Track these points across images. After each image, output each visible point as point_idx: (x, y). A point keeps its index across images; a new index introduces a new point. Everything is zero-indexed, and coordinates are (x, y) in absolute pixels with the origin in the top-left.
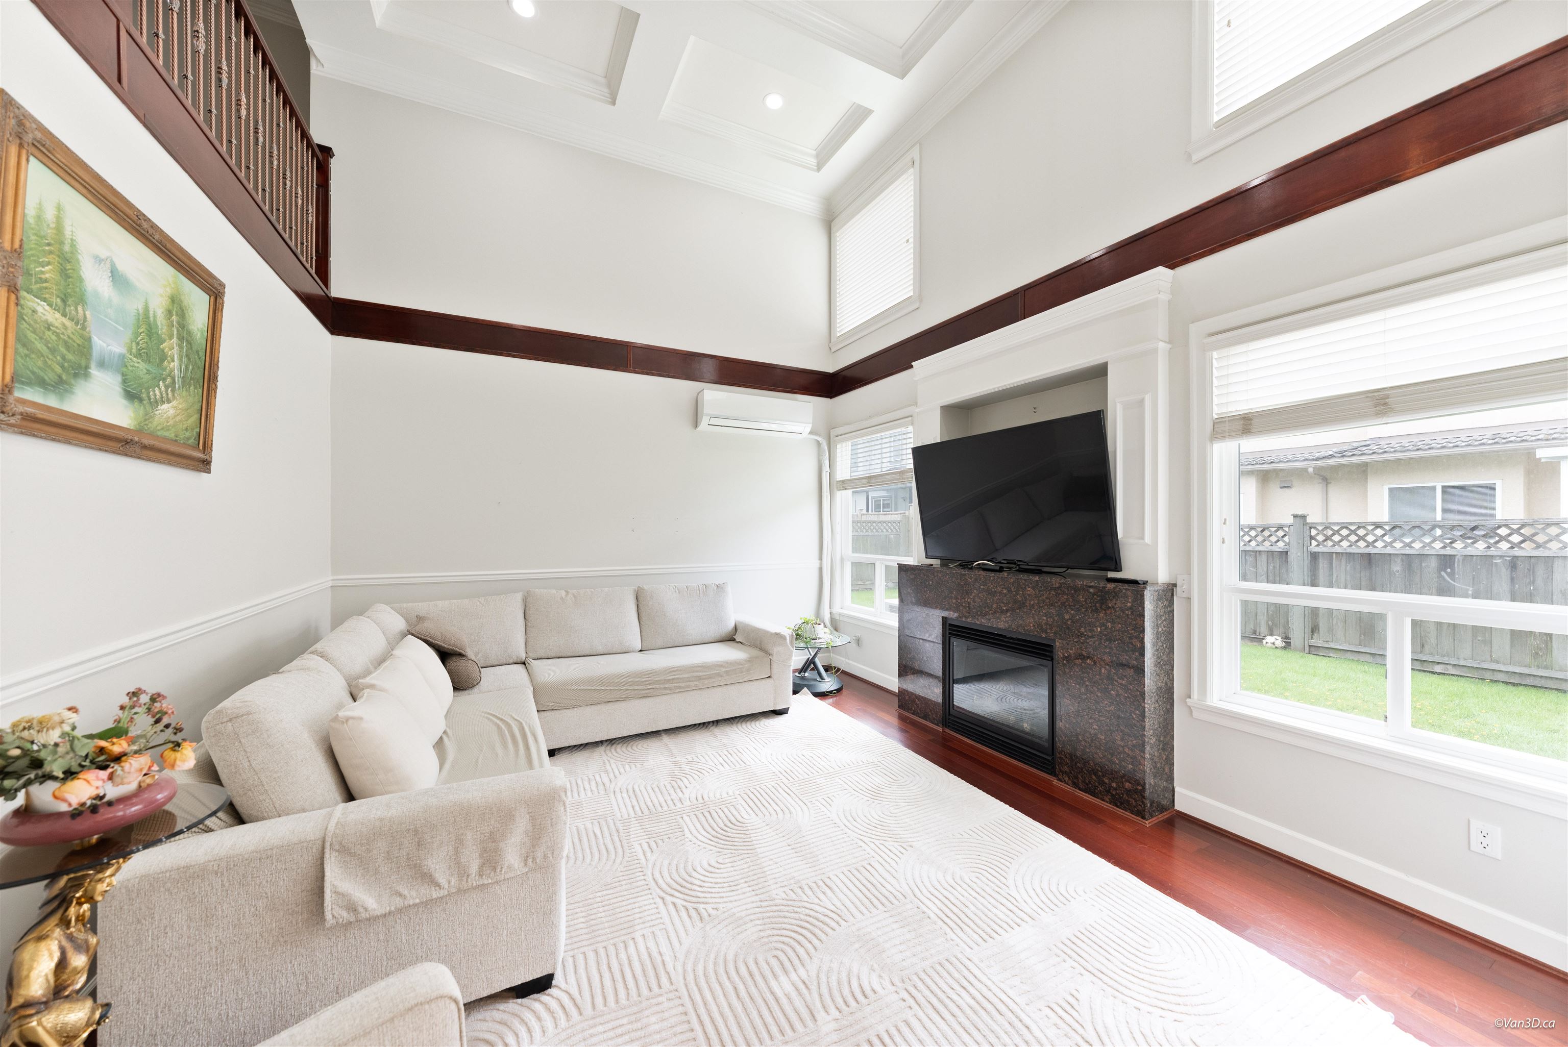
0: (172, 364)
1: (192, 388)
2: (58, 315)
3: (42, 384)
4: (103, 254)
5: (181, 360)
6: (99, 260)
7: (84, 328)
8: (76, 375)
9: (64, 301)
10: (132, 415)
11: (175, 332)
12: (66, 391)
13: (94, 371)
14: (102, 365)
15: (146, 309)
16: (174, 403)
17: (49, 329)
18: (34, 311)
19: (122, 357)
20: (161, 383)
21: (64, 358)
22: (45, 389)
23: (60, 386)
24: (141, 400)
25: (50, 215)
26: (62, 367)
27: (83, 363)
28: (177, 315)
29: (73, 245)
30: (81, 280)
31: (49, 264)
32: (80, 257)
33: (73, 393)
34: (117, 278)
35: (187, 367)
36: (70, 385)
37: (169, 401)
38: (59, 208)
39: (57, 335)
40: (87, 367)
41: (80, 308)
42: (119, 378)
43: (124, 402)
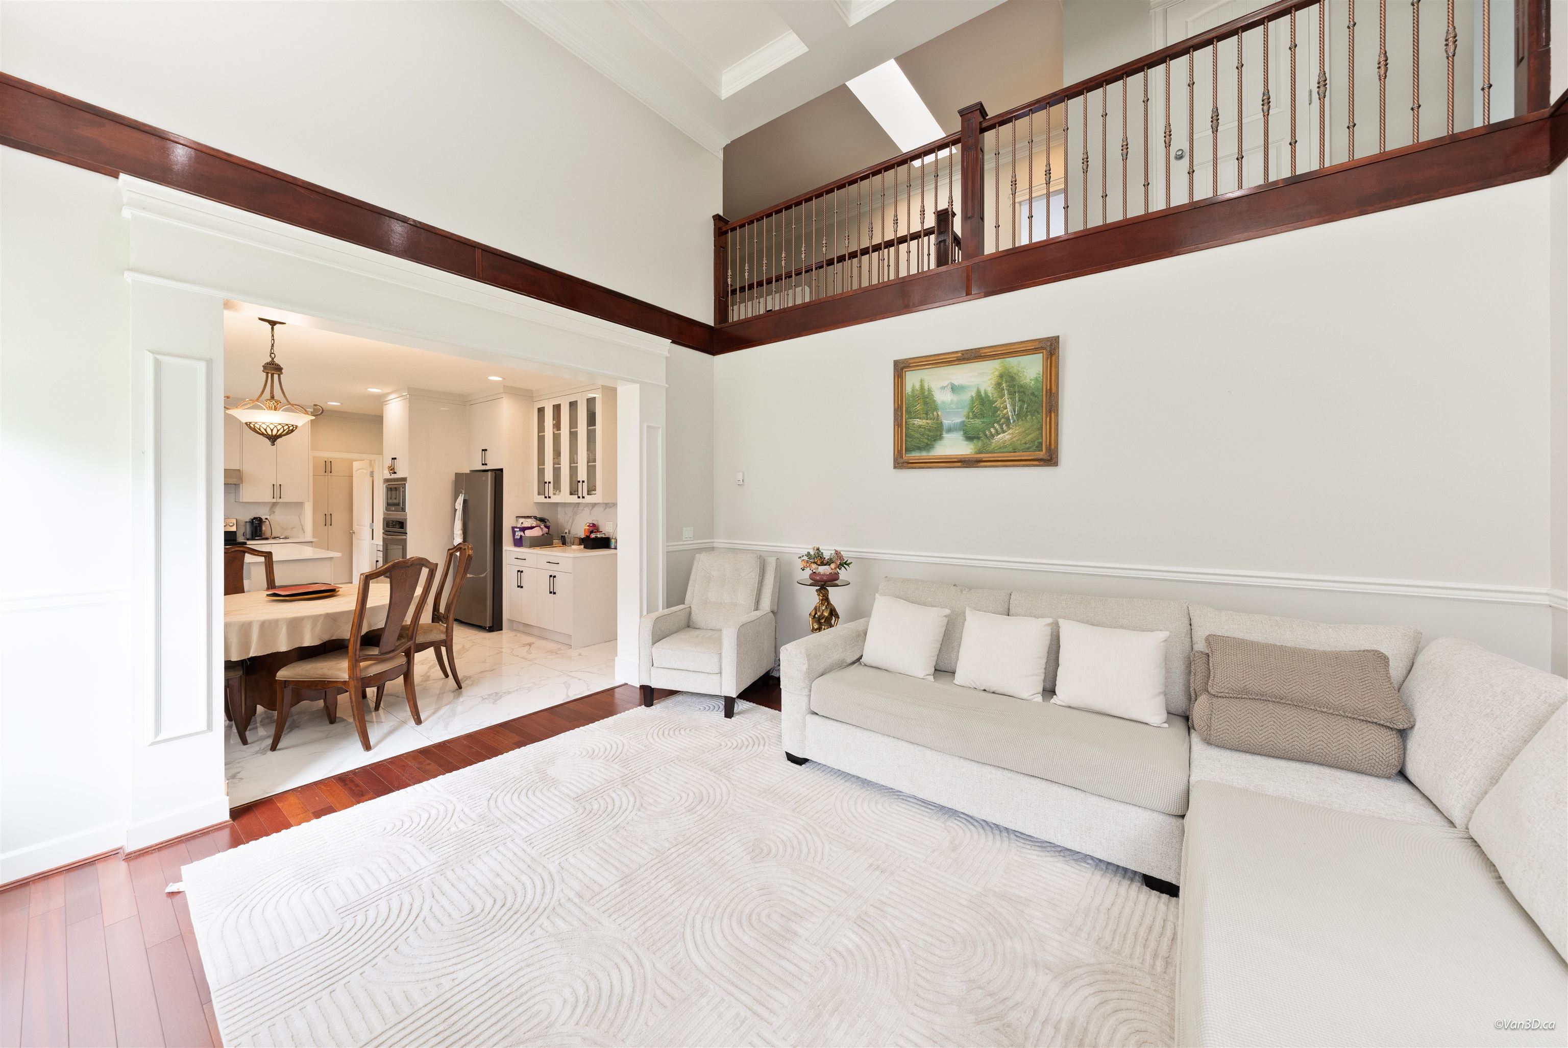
0: (1005, 411)
1: (1029, 417)
2: (924, 421)
3: (919, 449)
4: (945, 383)
5: (1014, 405)
6: (943, 388)
7: (938, 419)
8: (935, 440)
9: (927, 414)
10: (973, 447)
11: (1006, 392)
12: (930, 448)
13: (945, 435)
14: (950, 430)
15: (979, 392)
16: (1010, 431)
17: (920, 427)
18: (914, 424)
19: (963, 423)
20: (996, 425)
21: (928, 435)
22: (920, 450)
23: (928, 446)
24: (979, 438)
25: (918, 386)
26: (928, 439)
27: (938, 434)
28: (1006, 382)
29: (929, 390)
30: (934, 401)
31: (918, 404)
32: (933, 393)
33: (934, 448)
34: (954, 389)
35: (1021, 407)
36: (932, 445)
37: (1004, 432)
38: (922, 381)
39: (925, 428)
40: (941, 435)
41: (935, 413)
42: (962, 433)
43: (966, 442)
